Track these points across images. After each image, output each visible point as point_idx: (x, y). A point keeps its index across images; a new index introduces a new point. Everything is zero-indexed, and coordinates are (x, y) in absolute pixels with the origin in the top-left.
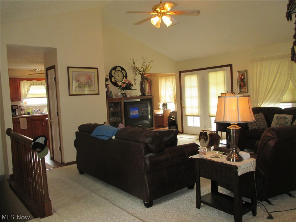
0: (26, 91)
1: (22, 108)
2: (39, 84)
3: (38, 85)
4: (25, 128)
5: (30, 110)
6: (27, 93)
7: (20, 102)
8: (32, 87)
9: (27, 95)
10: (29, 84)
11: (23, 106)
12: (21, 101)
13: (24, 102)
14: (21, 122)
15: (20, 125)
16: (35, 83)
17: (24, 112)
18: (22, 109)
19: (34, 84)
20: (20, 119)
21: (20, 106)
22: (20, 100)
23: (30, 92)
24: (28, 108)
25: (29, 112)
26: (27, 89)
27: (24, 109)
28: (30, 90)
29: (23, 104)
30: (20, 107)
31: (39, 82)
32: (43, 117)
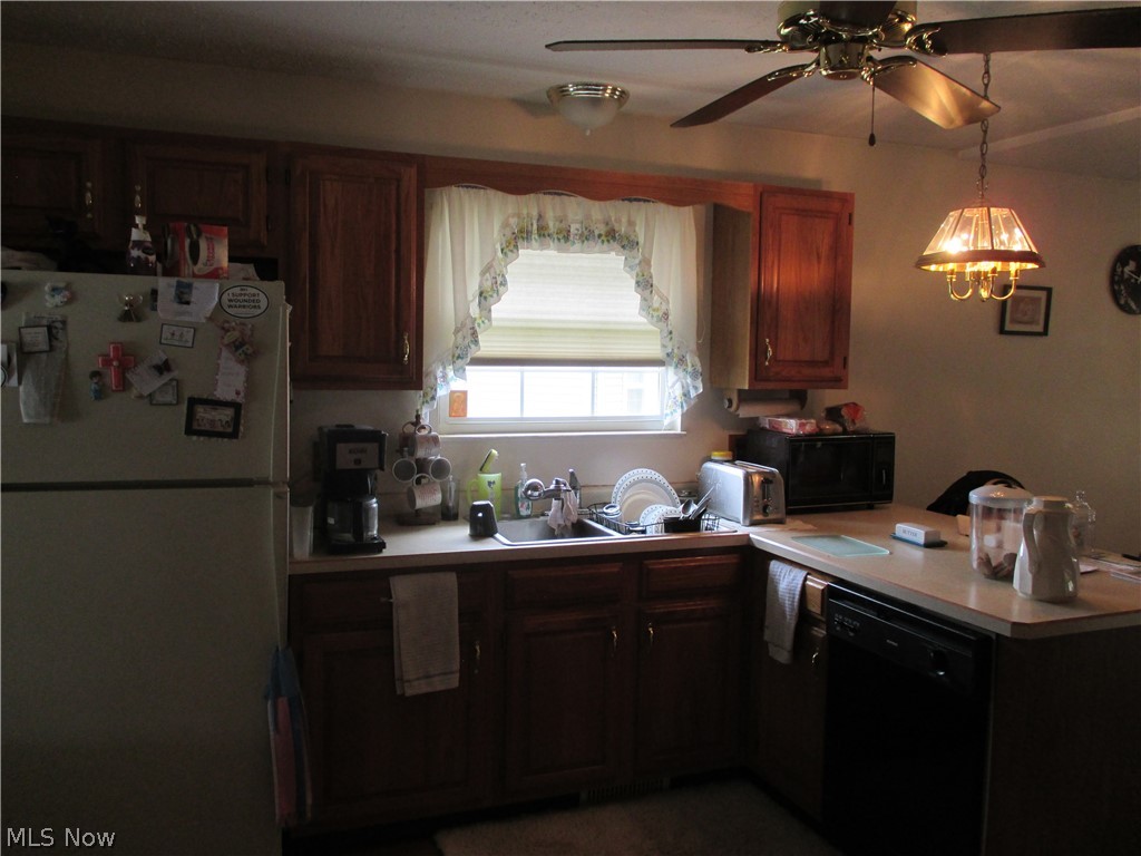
0: (473, 288)
1: (420, 453)
2: (587, 236)
3: (578, 245)
4: (439, 685)
5: (495, 477)
6: (474, 311)
7: (412, 393)
8: (532, 259)
9: (474, 334)
10: (505, 225)
11: (435, 440)
12: (418, 385)
13: (442, 392)
14: (400, 617)
15: (388, 652)
16: (552, 225)
17: (437, 499)
18: (422, 465)
19: (543, 232)
20: (402, 589)
21: (410, 429)
22: (410, 375)
23: (505, 309)
24: (477, 453)
25: (486, 508)
26: (487, 269)
27: (440, 469)
28: (504, 283)
29: (435, 414)
30: (408, 442)
31: (588, 217)
32: (614, 568)
